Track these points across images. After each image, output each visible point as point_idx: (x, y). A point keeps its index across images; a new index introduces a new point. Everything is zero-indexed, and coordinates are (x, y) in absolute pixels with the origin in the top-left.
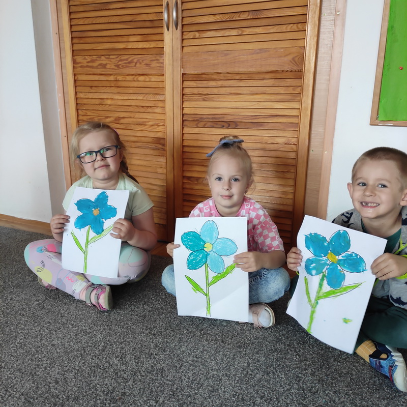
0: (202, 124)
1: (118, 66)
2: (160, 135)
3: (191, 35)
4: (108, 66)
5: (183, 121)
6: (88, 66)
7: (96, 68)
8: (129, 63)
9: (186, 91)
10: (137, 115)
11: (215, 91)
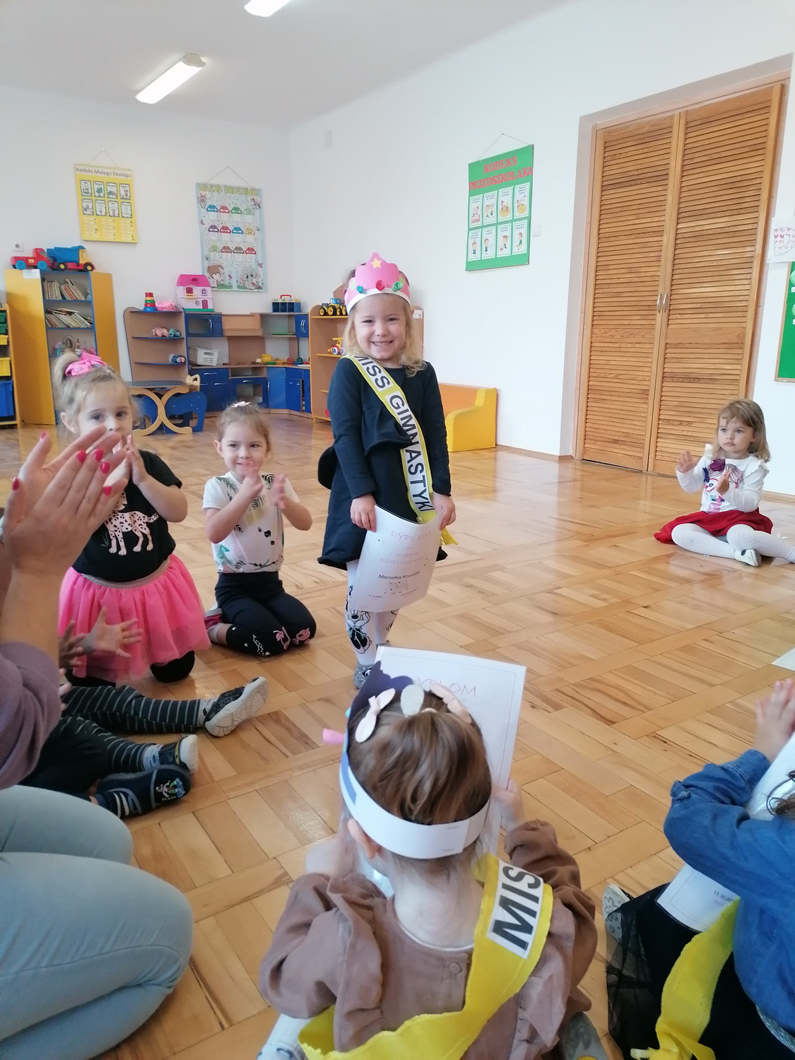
0: (675, 380)
1: (622, 337)
2: (645, 388)
3: (675, 317)
4: (616, 337)
5: (663, 377)
6: (601, 336)
7: (607, 338)
8: (630, 335)
9: (668, 356)
10: (631, 373)
11: (687, 356)
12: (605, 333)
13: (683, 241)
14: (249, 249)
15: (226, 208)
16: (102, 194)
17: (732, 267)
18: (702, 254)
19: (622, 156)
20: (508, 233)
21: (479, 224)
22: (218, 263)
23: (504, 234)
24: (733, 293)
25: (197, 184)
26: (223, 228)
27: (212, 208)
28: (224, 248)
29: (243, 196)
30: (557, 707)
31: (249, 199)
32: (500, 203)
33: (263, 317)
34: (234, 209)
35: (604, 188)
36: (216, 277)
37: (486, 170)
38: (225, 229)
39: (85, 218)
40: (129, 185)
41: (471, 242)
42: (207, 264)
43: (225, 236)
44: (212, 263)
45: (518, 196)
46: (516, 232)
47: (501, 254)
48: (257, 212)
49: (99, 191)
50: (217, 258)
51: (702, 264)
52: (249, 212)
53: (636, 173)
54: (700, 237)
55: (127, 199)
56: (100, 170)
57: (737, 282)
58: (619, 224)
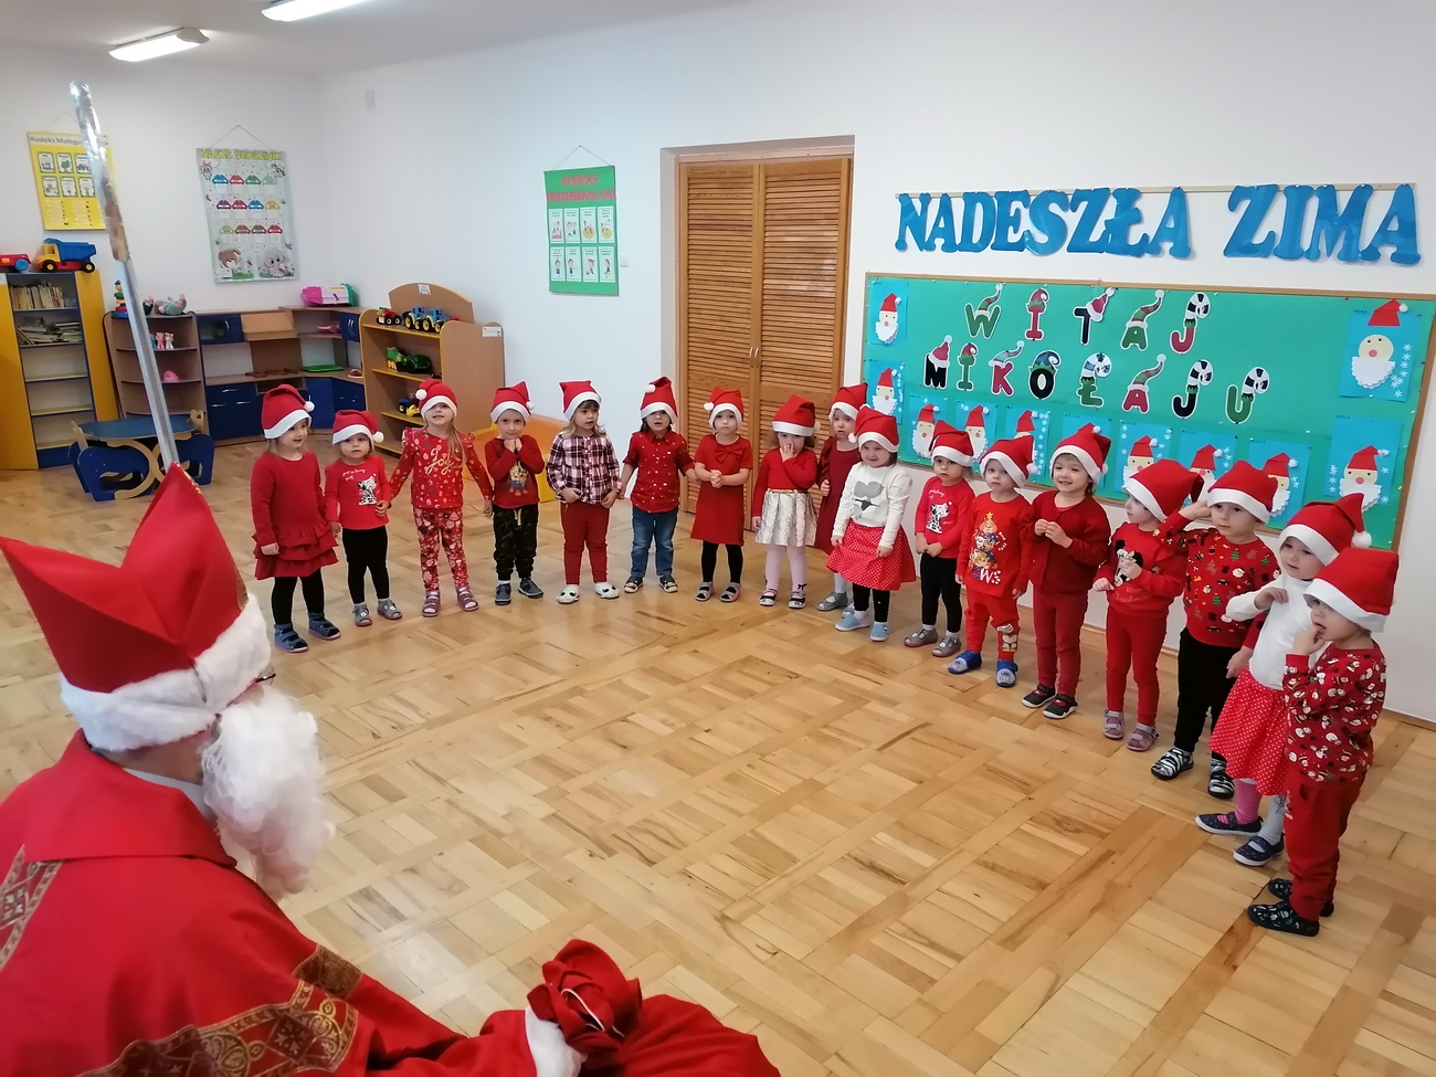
12: (703, 380)
13: (770, 297)
14: (272, 227)
15: (239, 178)
16: (69, 169)
17: (816, 332)
18: (787, 314)
19: (707, 196)
20: (594, 258)
21: (561, 241)
22: (233, 248)
23: (590, 257)
24: (818, 359)
25: (197, 150)
26: (236, 203)
28: (240, 227)
29: (261, 162)
30: (611, 852)
31: (269, 165)
32: (582, 223)
33: (296, 313)
34: (250, 178)
35: (690, 227)
36: (231, 264)
37: (564, 182)
38: (239, 205)
39: (48, 200)
41: (553, 259)
42: (218, 249)
43: (240, 214)
44: (225, 248)
45: (602, 220)
46: (603, 258)
47: (587, 279)
48: (281, 180)
49: (65, 165)
50: (231, 241)
51: (788, 325)
52: (270, 182)
53: (721, 217)
54: (784, 296)
56: (65, 138)
57: (821, 348)
58: (708, 268)
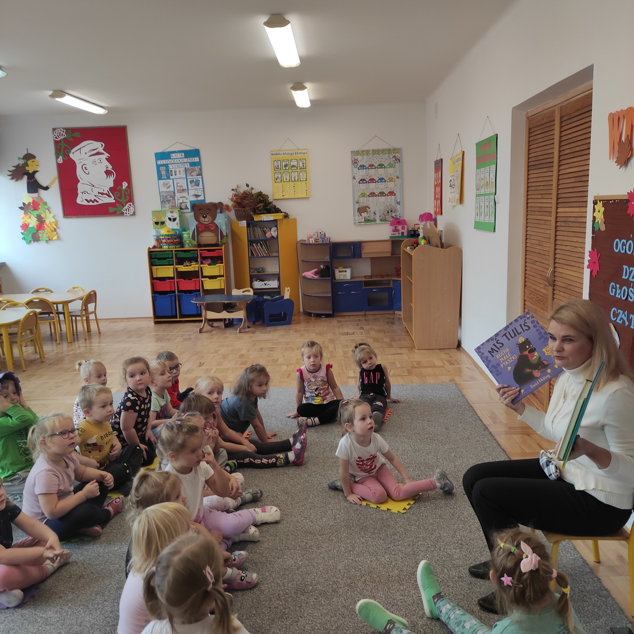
6: (528, 297)
7: (530, 299)
12: (530, 294)
14: (390, 192)
15: (373, 165)
16: (287, 168)
18: (567, 238)
19: (536, 142)
22: (366, 205)
23: (487, 204)
25: (352, 152)
26: (371, 180)
27: (362, 167)
28: (371, 193)
29: (387, 156)
31: (391, 157)
32: (485, 179)
34: (379, 165)
35: (529, 168)
36: (365, 214)
38: (372, 180)
40: (305, 159)
42: (357, 206)
43: (372, 186)
44: (361, 205)
45: (491, 175)
46: (491, 204)
47: (486, 219)
48: (397, 165)
49: (286, 166)
50: (364, 201)
51: (567, 248)
52: (391, 166)
53: (541, 158)
54: (566, 223)
55: (304, 169)
56: (287, 152)
